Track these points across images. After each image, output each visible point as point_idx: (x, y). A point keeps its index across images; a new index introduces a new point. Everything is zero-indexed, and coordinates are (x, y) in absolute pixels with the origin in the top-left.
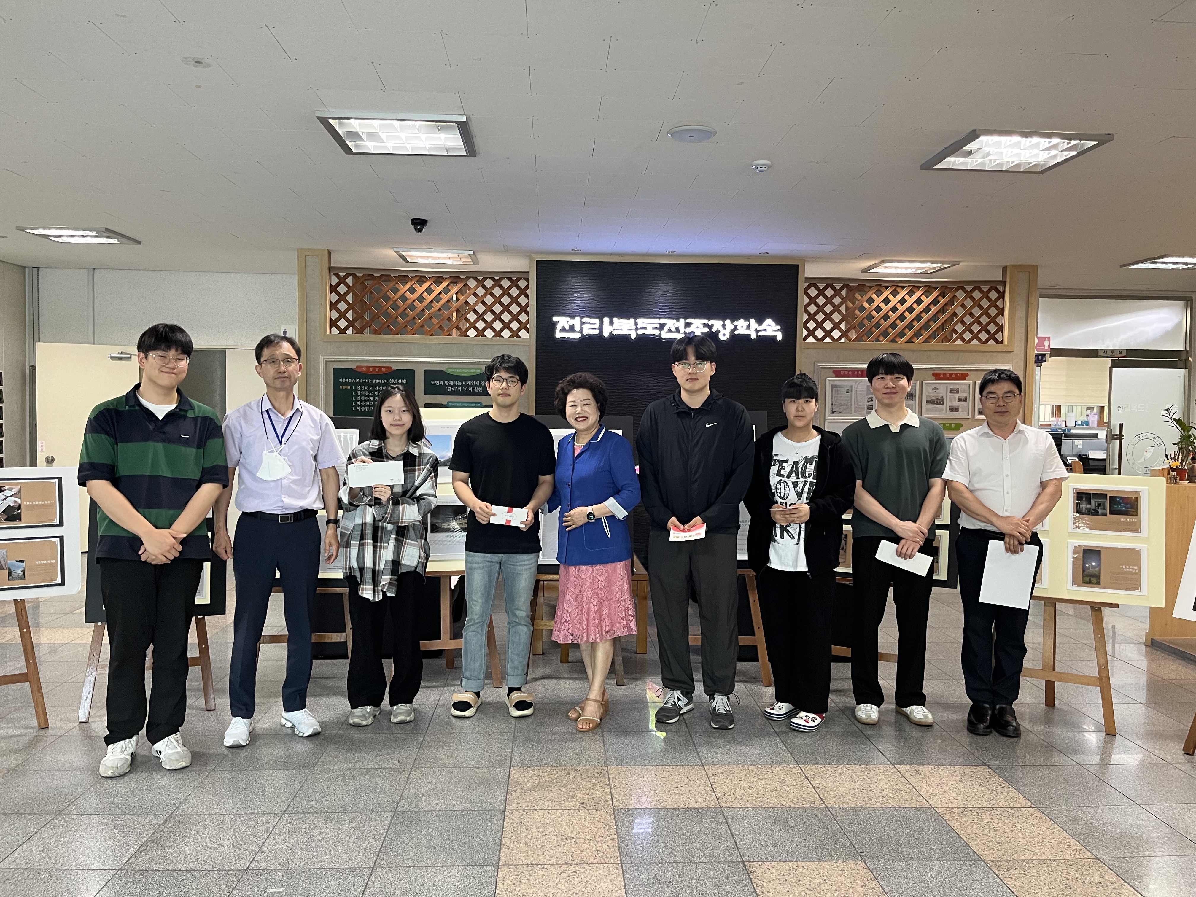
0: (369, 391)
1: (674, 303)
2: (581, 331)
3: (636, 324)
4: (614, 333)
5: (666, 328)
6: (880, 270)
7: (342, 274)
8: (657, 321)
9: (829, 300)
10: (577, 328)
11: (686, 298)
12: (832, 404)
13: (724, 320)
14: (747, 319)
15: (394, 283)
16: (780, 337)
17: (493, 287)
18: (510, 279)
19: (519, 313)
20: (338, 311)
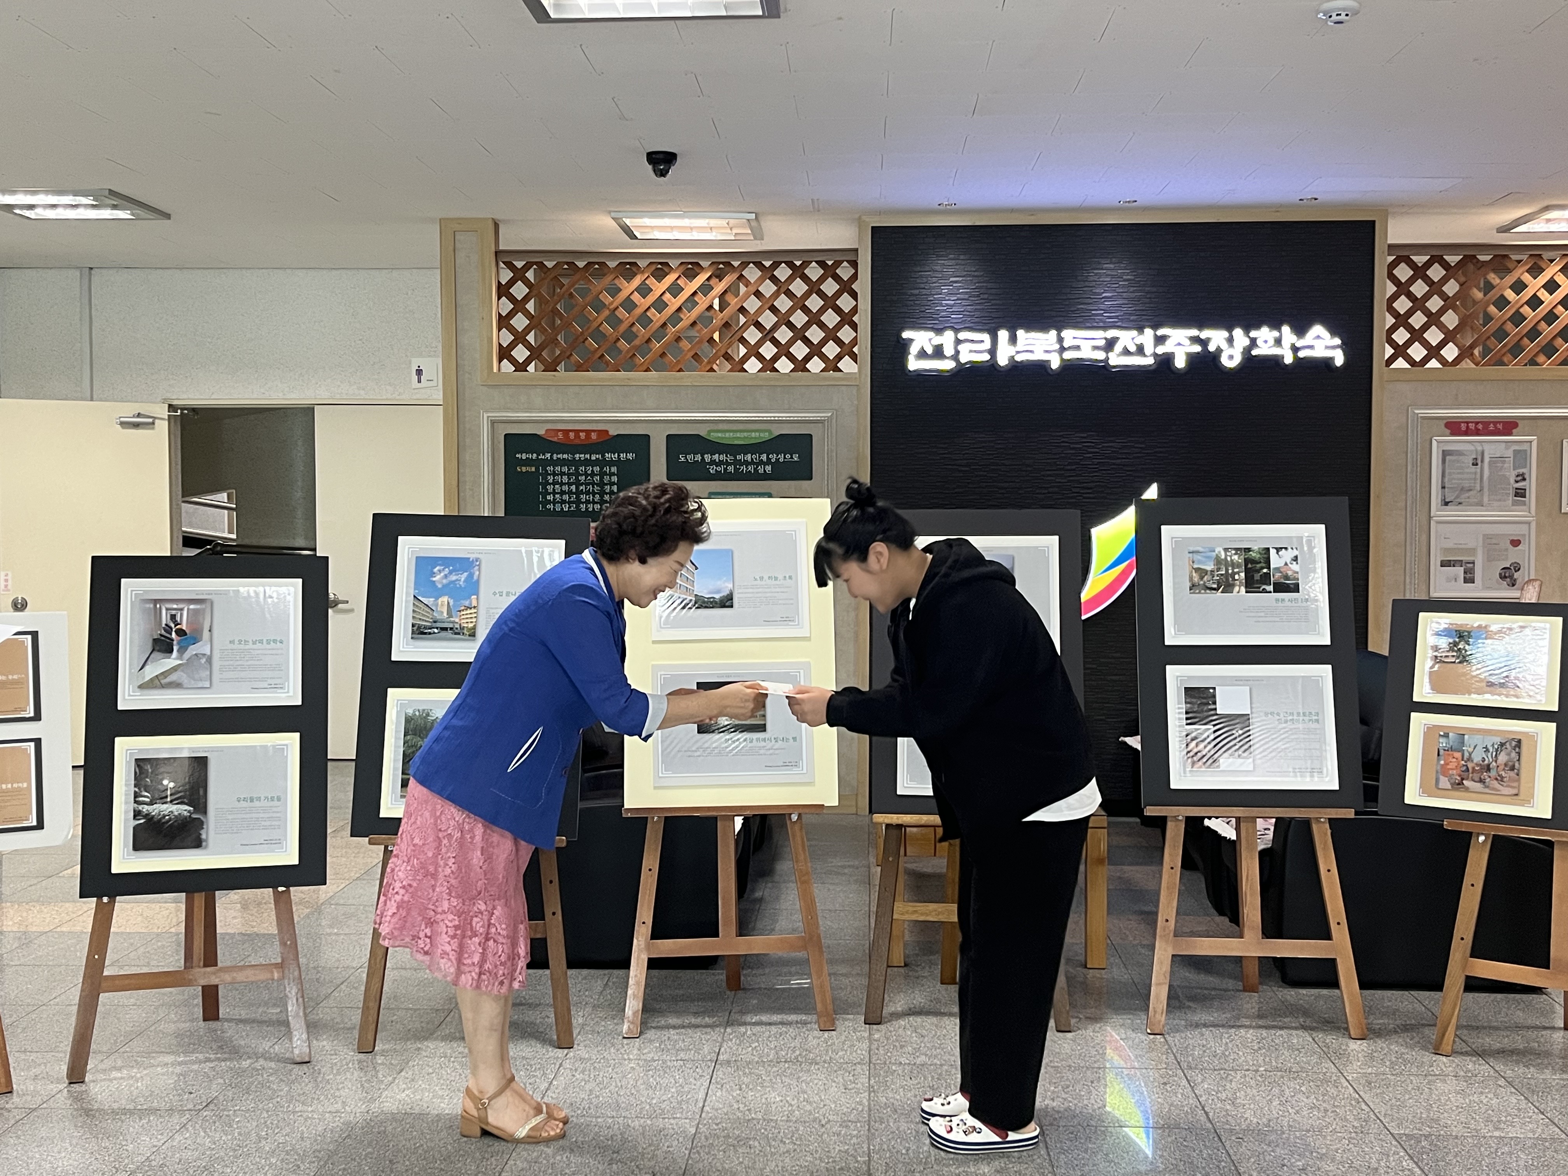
0: (569, 475)
1: (1133, 299)
2: (955, 357)
3: (1060, 340)
4: (1019, 358)
5: (1118, 348)
6: (1536, 226)
7: (519, 264)
8: (1100, 334)
9: (1435, 288)
10: (949, 351)
11: (1154, 289)
12: (1443, 487)
13: (1230, 329)
14: (1276, 325)
15: (612, 277)
16: (1339, 359)
17: (791, 279)
18: (822, 264)
19: (839, 327)
20: (512, 330)
